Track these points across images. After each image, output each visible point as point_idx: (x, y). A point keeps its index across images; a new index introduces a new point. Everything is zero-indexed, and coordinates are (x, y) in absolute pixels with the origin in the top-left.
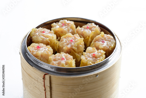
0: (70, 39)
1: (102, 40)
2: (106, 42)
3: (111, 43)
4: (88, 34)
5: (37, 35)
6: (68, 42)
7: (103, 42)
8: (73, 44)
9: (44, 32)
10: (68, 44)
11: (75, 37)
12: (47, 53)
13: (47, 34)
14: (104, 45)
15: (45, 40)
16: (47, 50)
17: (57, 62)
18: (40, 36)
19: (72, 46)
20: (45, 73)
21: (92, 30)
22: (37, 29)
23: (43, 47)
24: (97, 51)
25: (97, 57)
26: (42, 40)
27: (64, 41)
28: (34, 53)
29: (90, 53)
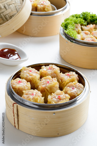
0: (48, 80)
1: (73, 87)
2: (75, 89)
3: (79, 91)
4: (65, 79)
5: (24, 72)
6: (45, 82)
7: (73, 89)
8: (48, 85)
9: (31, 71)
10: (44, 84)
11: (52, 80)
12: (23, 88)
13: (33, 73)
14: (72, 91)
15: (28, 78)
16: (25, 85)
17: (27, 96)
18: (26, 73)
19: (46, 86)
20: (15, 102)
21: (70, 77)
22: (27, 68)
23: (23, 82)
24: (64, 95)
25: (62, 99)
26: (26, 77)
27: (43, 81)
28: (14, 86)
29: (57, 95)
